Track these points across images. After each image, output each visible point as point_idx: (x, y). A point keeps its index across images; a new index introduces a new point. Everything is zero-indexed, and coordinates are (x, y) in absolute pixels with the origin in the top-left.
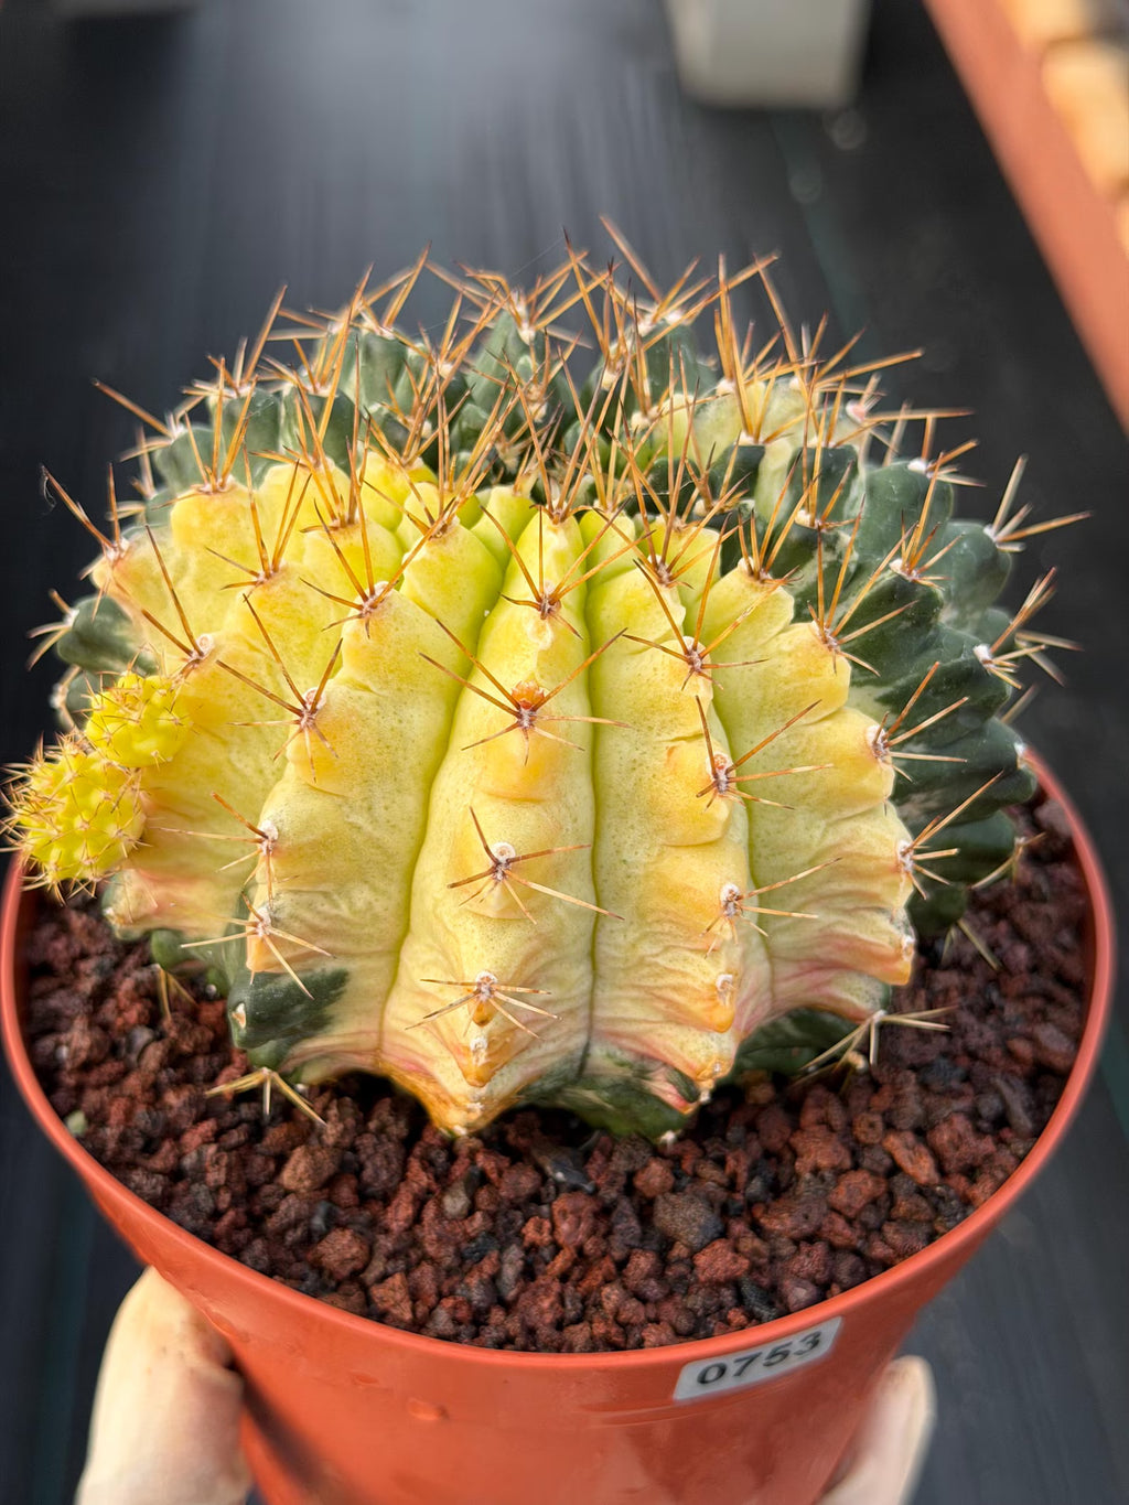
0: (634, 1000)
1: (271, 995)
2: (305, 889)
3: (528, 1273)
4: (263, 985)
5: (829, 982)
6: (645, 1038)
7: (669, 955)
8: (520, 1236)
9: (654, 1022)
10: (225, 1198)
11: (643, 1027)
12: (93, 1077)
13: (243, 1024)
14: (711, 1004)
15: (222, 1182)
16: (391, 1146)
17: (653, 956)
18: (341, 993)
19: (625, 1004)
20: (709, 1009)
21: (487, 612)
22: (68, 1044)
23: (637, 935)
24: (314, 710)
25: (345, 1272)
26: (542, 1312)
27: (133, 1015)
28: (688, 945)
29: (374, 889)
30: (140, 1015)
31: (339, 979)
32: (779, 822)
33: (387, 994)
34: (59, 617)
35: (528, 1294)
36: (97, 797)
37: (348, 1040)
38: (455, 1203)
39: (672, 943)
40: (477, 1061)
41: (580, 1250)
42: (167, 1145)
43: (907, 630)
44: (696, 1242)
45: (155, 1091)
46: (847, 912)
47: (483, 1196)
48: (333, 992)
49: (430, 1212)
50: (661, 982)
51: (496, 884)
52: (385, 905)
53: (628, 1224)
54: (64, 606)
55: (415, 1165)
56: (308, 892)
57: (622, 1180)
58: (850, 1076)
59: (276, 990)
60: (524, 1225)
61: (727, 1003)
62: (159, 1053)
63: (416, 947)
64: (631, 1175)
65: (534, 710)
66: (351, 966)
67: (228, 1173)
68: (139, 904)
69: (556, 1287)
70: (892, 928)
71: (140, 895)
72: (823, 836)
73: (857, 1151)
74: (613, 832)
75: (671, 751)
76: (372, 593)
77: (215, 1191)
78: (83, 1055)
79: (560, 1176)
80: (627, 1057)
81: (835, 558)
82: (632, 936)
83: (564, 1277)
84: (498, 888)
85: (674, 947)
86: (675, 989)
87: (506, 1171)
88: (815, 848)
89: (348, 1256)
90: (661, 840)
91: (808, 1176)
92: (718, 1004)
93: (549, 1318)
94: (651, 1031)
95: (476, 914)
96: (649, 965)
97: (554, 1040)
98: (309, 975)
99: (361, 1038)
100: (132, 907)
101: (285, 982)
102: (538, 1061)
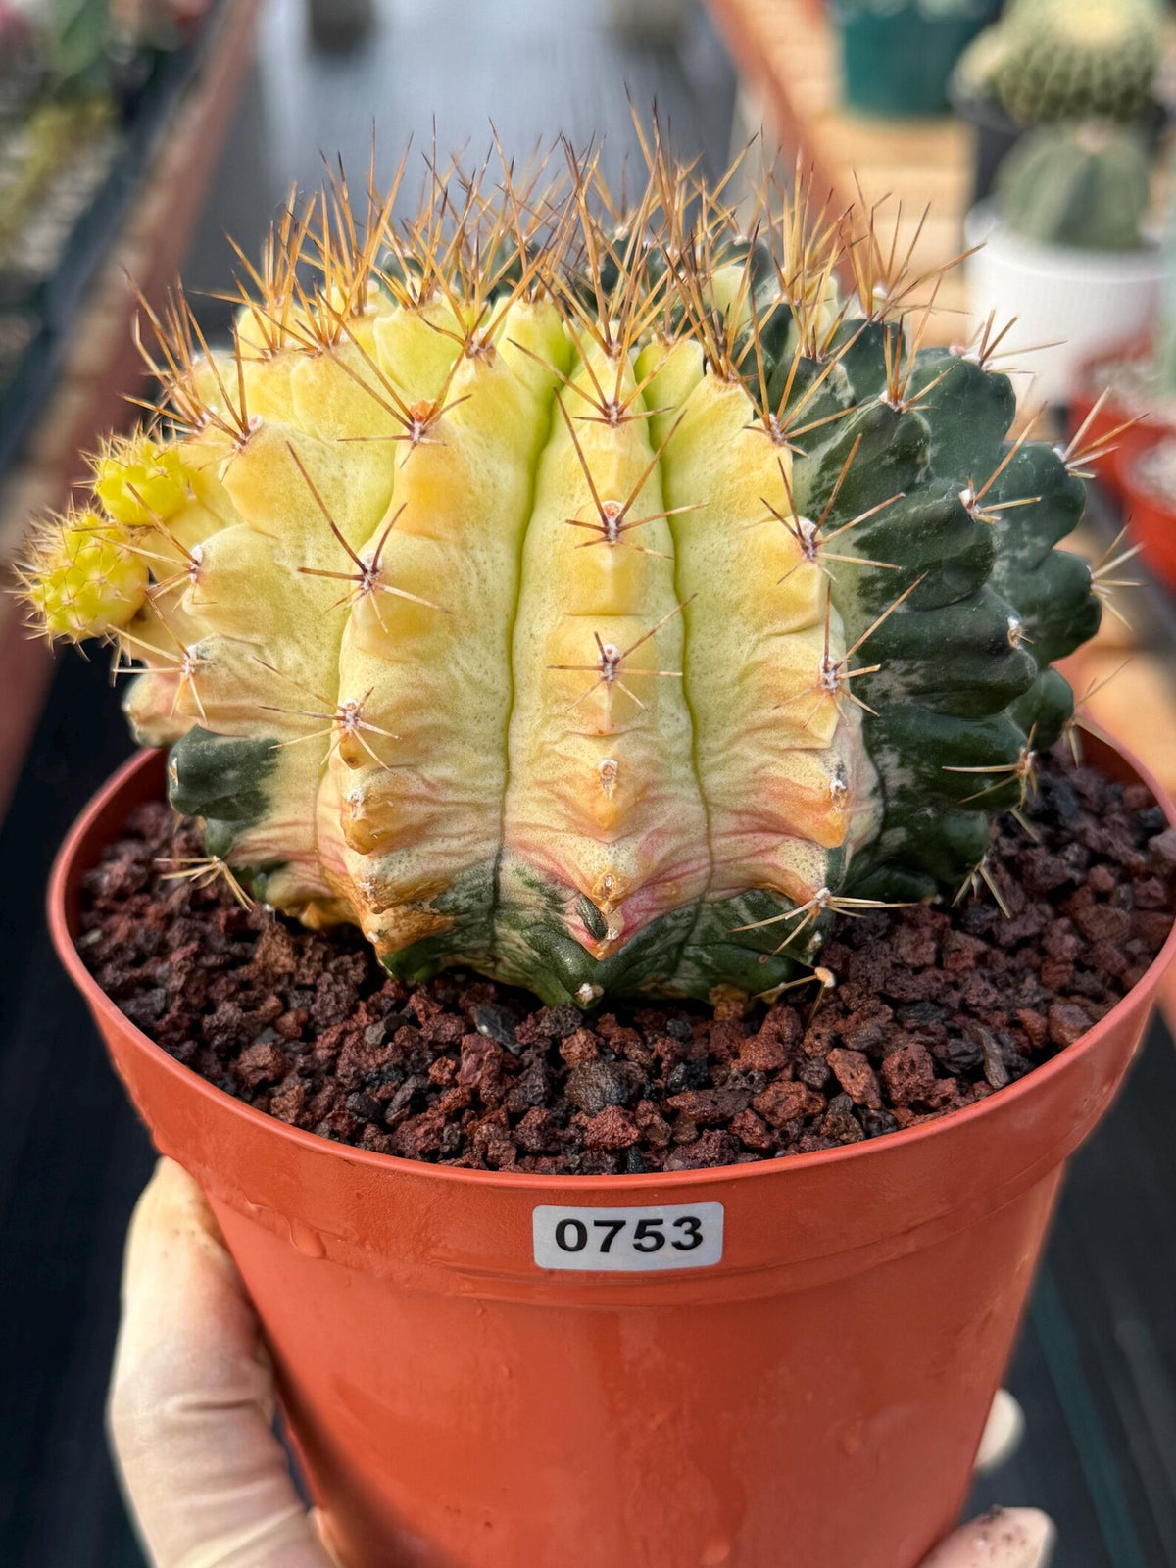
0: (537, 801)
1: (203, 750)
2: (236, 636)
4: (198, 741)
5: (772, 849)
6: (548, 848)
7: (566, 743)
8: (424, 1072)
9: (558, 831)
11: (547, 834)
12: (122, 905)
13: (177, 782)
14: (593, 793)
15: (180, 989)
16: (345, 987)
17: (550, 743)
18: (274, 766)
19: (530, 806)
20: (592, 800)
23: (542, 719)
25: (255, 1079)
28: (582, 731)
29: (305, 652)
31: (271, 750)
32: (713, 635)
33: (321, 780)
35: (409, 1122)
38: (373, 1033)
39: (570, 728)
40: (355, 816)
41: (475, 1092)
43: (890, 466)
44: (594, 1107)
46: (780, 751)
47: (402, 1031)
48: (265, 763)
49: (351, 1041)
50: (558, 774)
51: (362, 594)
52: (315, 671)
53: (536, 1085)
56: (241, 641)
57: (545, 1045)
60: (431, 1064)
61: (611, 794)
64: (556, 1042)
65: (426, 424)
66: (284, 737)
68: (153, 702)
69: (440, 1122)
70: (823, 771)
71: (154, 692)
72: (754, 649)
73: (800, 1065)
74: (529, 607)
77: (171, 995)
79: (485, 1028)
80: (537, 876)
81: (828, 390)
82: (537, 723)
83: (452, 1116)
84: (362, 598)
85: (572, 733)
86: (569, 780)
87: (435, 1016)
88: (744, 663)
90: (563, 608)
92: (602, 795)
94: (552, 841)
96: (548, 755)
97: (459, 836)
98: (243, 740)
99: (300, 830)
100: (145, 704)
101: (219, 742)
102: (443, 859)
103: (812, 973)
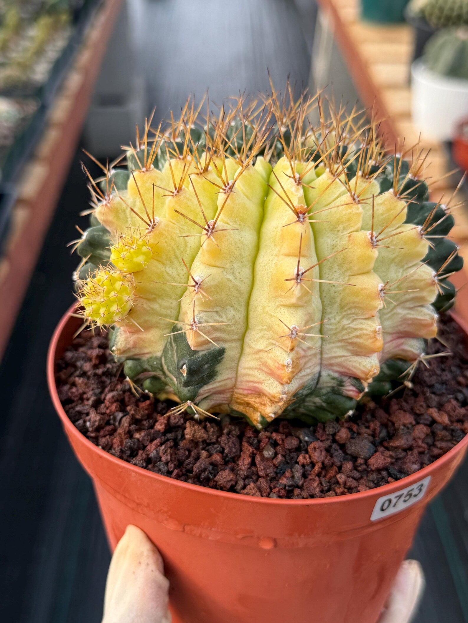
0: (338, 347)
2: (209, 310)
3: (304, 476)
5: (402, 344)
6: (344, 364)
7: (355, 323)
8: (297, 463)
9: (348, 356)
10: (171, 466)
11: (343, 359)
12: (102, 433)
13: (185, 374)
14: (373, 340)
15: (169, 459)
16: (234, 439)
17: (348, 324)
18: (222, 359)
19: (335, 350)
20: (373, 342)
21: (265, 198)
22: (89, 421)
23: (340, 317)
24: (213, 228)
25: (227, 485)
26: (315, 488)
27: (114, 407)
28: (362, 317)
29: (235, 309)
30: (116, 407)
31: (221, 352)
33: (239, 359)
34: (79, 236)
35: (307, 483)
36: (118, 285)
37: (223, 383)
38: (268, 453)
39: (356, 317)
40: (287, 371)
41: (323, 463)
42: (140, 452)
44: (367, 455)
45: (130, 434)
46: (411, 309)
47: (279, 448)
48: (219, 358)
49: (258, 459)
50: (352, 335)
51: (298, 284)
52: (240, 316)
53: (338, 454)
54: (81, 232)
55: (245, 444)
56: (210, 311)
57: (331, 438)
58: (406, 392)
59: (198, 358)
60: (297, 458)
61: (381, 338)
62: (128, 420)
63: (253, 333)
64: (334, 435)
65: (304, 214)
66: (226, 346)
67: (171, 456)
68: (126, 343)
69: (317, 479)
70: (428, 312)
71: (126, 339)
72: (402, 275)
73: (418, 416)
75: (350, 236)
76: (228, 184)
77: (167, 463)
78: (97, 424)
79: (306, 438)
80: (336, 375)
81: (385, 176)
82: (338, 318)
83: (319, 475)
84: (299, 286)
85: (357, 319)
86: (358, 337)
87: (285, 440)
88: (399, 280)
89: (229, 479)
90: (348, 273)
91: (402, 427)
92: (377, 339)
93: (318, 490)
94: (347, 360)
95: (284, 306)
96: (346, 329)
97: (310, 368)
98: (209, 351)
99: (228, 382)
100: (123, 345)
101: (201, 354)
102: (304, 378)
103: (403, 383)
